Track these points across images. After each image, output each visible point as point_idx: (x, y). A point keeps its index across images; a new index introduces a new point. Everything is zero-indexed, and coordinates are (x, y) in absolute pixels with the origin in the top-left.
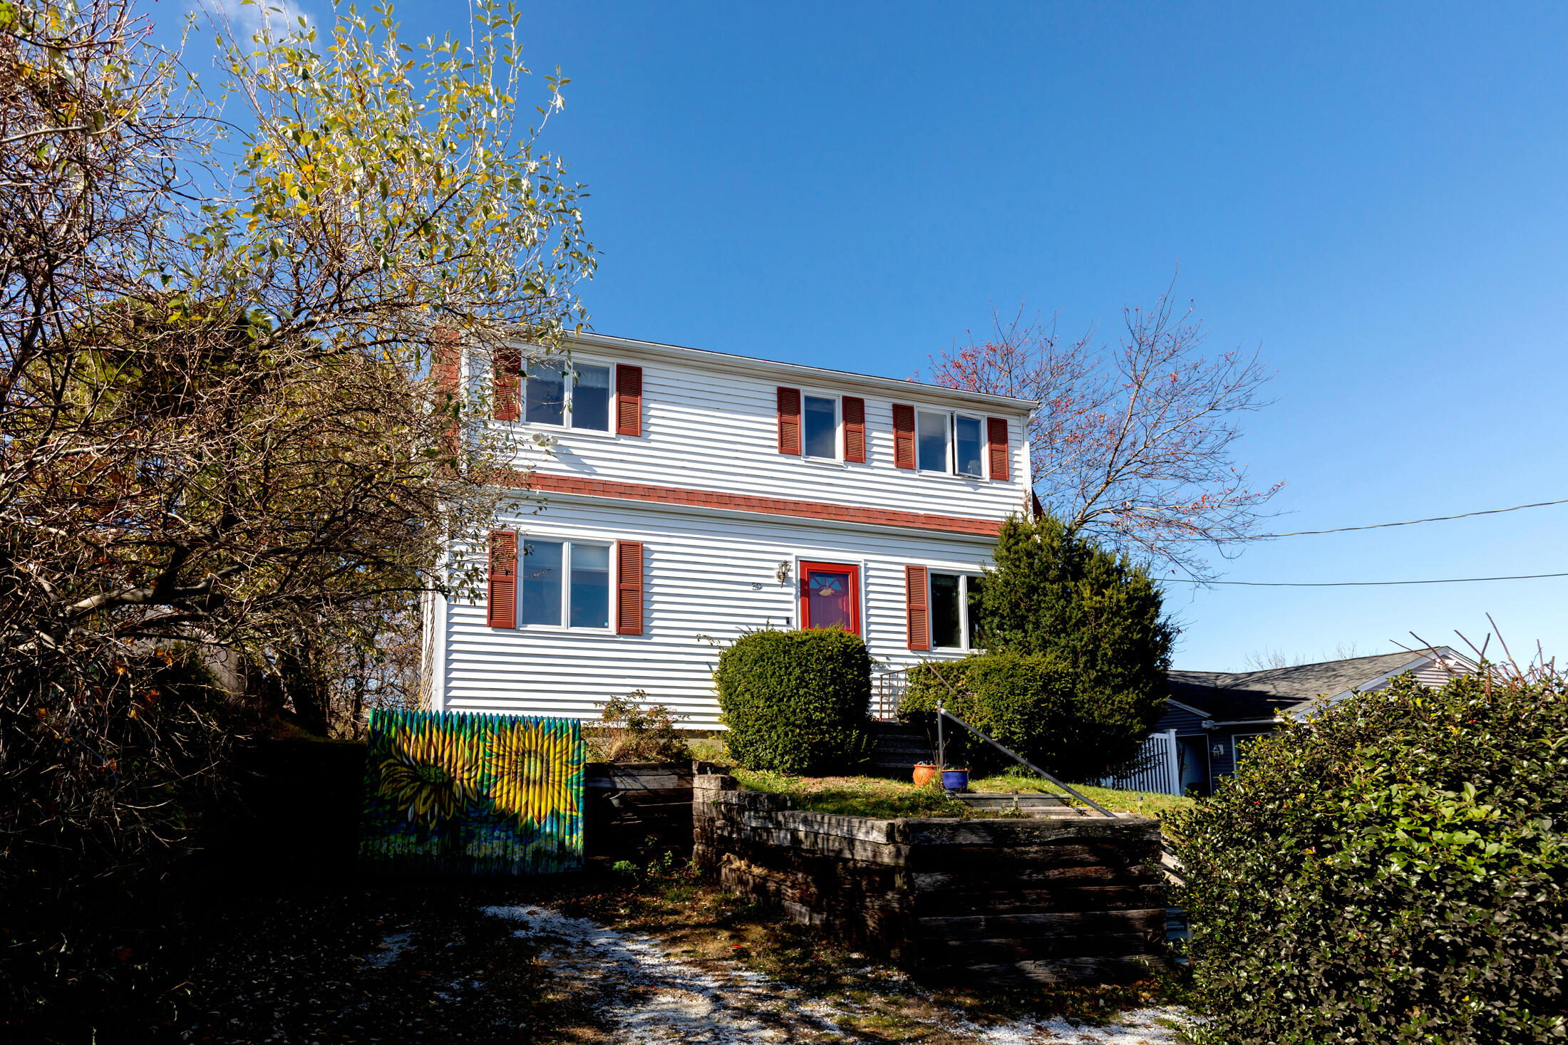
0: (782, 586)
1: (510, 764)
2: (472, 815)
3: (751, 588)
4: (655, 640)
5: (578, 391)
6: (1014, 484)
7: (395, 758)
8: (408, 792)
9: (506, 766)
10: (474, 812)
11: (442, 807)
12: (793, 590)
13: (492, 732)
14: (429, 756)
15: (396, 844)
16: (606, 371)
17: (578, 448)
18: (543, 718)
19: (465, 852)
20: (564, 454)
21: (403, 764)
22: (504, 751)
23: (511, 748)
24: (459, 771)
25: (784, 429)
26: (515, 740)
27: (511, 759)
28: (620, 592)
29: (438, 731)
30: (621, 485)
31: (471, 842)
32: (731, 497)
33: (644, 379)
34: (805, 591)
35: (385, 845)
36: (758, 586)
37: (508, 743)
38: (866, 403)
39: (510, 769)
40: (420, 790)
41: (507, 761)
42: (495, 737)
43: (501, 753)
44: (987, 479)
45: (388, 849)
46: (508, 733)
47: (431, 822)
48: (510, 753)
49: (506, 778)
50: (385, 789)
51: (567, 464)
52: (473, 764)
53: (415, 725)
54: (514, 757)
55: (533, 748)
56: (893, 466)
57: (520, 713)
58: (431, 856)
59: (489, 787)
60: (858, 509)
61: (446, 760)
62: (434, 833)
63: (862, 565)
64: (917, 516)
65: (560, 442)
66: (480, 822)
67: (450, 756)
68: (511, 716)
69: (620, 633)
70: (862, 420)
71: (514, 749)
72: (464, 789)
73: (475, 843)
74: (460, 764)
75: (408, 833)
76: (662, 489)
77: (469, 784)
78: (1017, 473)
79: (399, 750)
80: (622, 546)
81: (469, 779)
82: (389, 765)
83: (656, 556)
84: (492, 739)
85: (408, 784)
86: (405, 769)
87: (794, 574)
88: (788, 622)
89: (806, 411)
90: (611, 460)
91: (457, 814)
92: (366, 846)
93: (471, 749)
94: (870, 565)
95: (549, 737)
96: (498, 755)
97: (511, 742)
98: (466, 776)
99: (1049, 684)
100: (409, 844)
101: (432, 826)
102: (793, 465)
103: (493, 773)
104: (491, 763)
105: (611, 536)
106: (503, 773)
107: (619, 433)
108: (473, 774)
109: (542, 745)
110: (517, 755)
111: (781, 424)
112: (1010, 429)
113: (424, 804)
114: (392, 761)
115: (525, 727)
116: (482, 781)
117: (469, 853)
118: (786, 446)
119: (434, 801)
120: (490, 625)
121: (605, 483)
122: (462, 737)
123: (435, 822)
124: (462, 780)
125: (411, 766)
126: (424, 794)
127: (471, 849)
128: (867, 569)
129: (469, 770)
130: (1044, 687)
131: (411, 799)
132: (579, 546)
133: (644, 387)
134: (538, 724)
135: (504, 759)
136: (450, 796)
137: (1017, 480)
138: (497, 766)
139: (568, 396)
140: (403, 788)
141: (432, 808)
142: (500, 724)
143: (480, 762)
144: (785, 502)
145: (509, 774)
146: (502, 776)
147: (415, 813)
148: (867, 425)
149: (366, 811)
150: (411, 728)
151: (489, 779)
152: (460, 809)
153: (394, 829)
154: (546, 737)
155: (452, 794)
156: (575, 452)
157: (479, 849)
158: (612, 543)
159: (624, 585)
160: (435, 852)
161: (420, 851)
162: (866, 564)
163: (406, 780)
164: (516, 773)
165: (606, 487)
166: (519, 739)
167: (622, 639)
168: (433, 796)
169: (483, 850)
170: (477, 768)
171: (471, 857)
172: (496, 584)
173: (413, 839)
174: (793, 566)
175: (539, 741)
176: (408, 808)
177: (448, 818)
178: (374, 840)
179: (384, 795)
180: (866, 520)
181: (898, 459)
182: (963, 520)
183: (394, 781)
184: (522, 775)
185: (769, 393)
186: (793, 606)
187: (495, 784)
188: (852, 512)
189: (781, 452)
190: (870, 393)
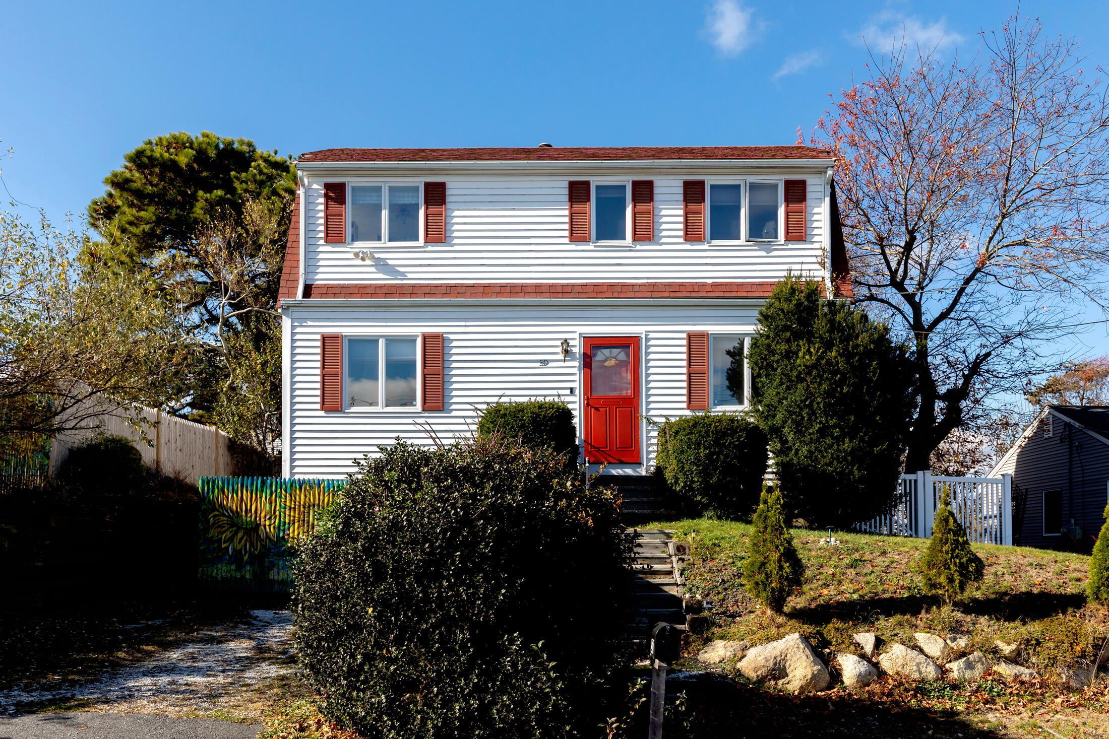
0: (565, 361)
1: (299, 514)
2: (273, 551)
3: (538, 365)
4: (454, 413)
5: (393, 209)
6: (812, 243)
7: (218, 511)
8: (228, 534)
9: (297, 516)
10: (274, 549)
11: (252, 545)
12: (576, 364)
13: (286, 491)
14: (241, 509)
15: (222, 570)
16: (416, 189)
17: (393, 259)
18: (324, 480)
19: (268, 577)
20: (381, 265)
21: (224, 515)
22: (295, 505)
23: (300, 503)
24: (263, 520)
25: (574, 219)
26: (303, 497)
27: (300, 510)
28: (424, 376)
29: (247, 491)
30: (428, 286)
31: (272, 569)
32: (523, 286)
33: (448, 192)
34: (587, 362)
35: (215, 571)
36: (545, 362)
37: (298, 499)
38: (655, 185)
39: (299, 518)
40: (236, 533)
41: (297, 512)
42: (288, 495)
43: (293, 506)
44: (782, 242)
45: (217, 573)
46: (298, 492)
47: (245, 555)
48: (299, 506)
49: (296, 524)
50: (213, 533)
51: (384, 273)
52: (272, 515)
53: (231, 488)
54: (302, 509)
55: (317, 502)
56: (682, 240)
57: (307, 477)
58: (246, 579)
59: (284, 530)
60: (644, 285)
61: (253, 511)
62: (247, 563)
63: (643, 336)
64: (705, 285)
65: (376, 255)
66: (278, 556)
67: (256, 509)
68: (299, 480)
69: (424, 410)
70: (651, 199)
71: (302, 503)
72: (266, 533)
73: (276, 570)
74: (263, 514)
75: (230, 563)
76: (462, 285)
77: (270, 529)
78: (816, 232)
79: (221, 506)
80: (425, 337)
81: (270, 525)
82: (215, 516)
83: (454, 344)
84: (286, 497)
85: (228, 529)
86: (226, 519)
87: (577, 348)
88: (571, 392)
89: (598, 200)
90: (420, 266)
91: (262, 550)
92: (203, 571)
93: (271, 503)
94: (652, 335)
95: (329, 494)
96: (290, 508)
97: (300, 498)
98: (268, 523)
99: (720, 439)
100: (231, 570)
101: (246, 558)
102: (583, 251)
103: (287, 521)
104: (285, 514)
105: (416, 329)
106: (294, 520)
107: (426, 241)
108: (272, 522)
109: (324, 500)
110: (304, 507)
111: (571, 216)
112: (809, 189)
113: (240, 542)
114: (216, 513)
115: (310, 486)
116: (279, 527)
117: (271, 577)
118: (576, 234)
119: (246, 541)
120: (322, 409)
121: (414, 286)
122: (264, 495)
123: (247, 555)
124: (265, 526)
125: (229, 516)
126: (240, 535)
127: (272, 575)
128: (648, 340)
129: (270, 519)
130: (716, 442)
131: (231, 540)
132: (391, 341)
133: (448, 199)
134: (319, 485)
135: (295, 511)
136: (257, 537)
137: (816, 239)
138: (290, 516)
139: (385, 214)
140: (225, 532)
141: (245, 545)
142: (291, 485)
143: (277, 513)
144: (573, 286)
145: (299, 521)
146: (294, 523)
147: (234, 549)
148: (656, 204)
149: (202, 548)
150: (228, 490)
151: (284, 525)
152: (263, 546)
153: (220, 560)
154: (326, 494)
155: (258, 536)
156: (390, 262)
157: (278, 574)
158: (418, 336)
159: (427, 371)
160: (248, 576)
161: (238, 575)
162: (646, 335)
163: (227, 526)
164: (304, 521)
165: (414, 290)
166: (306, 496)
167: (426, 415)
168: (245, 537)
169: (281, 575)
170: (276, 517)
171: (273, 580)
172: (326, 377)
173: (233, 567)
174: (576, 343)
175: (321, 497)
176: (229, 546)
177: (256, 553)
178: (208, 567)
179: (213, 537)
180: (649, 295)
181: (686, 233)
182: (752, 284)
183: (219, 526)
184: (308, 522)
185: (561, 187)
186: (576, 378)
187: (289, 529)
188: (637, 289)
189: (571, 241)
190: (660, 174)
